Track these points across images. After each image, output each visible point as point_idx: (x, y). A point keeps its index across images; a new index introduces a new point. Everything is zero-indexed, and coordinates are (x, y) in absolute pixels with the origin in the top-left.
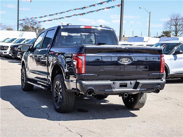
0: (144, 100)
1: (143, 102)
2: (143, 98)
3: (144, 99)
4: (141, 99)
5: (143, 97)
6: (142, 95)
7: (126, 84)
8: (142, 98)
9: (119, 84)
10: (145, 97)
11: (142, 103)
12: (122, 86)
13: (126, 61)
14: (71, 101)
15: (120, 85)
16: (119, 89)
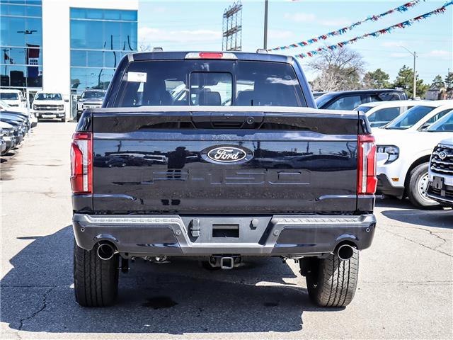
0: (346, 280)
1: (345, 285)
2: (341, 273)
3: (346, 276)
4: (336, 277)
5: (341, 269)
6: (336, 263)
7: (236, 227)
8: (336, 272)
9: (212, 228)
10: (347, 270)
11: (340, 287)
12: (218, 233)
13: (230, 156)
14: (98, 273)
15: (214, 230)
16: (211, 242)
